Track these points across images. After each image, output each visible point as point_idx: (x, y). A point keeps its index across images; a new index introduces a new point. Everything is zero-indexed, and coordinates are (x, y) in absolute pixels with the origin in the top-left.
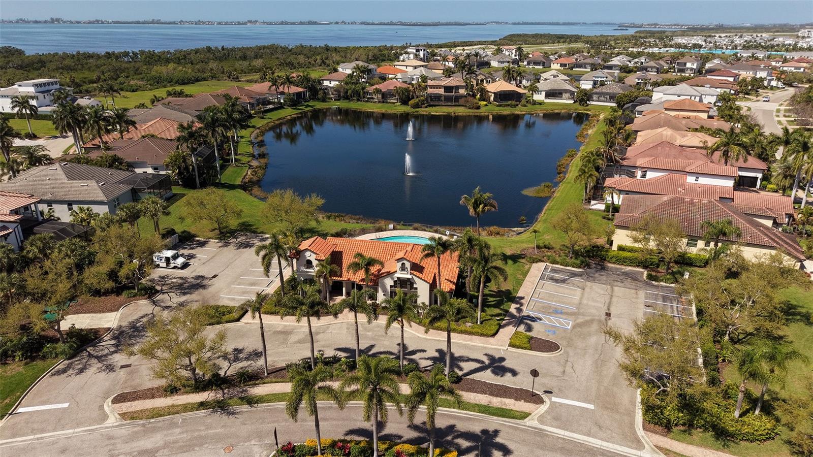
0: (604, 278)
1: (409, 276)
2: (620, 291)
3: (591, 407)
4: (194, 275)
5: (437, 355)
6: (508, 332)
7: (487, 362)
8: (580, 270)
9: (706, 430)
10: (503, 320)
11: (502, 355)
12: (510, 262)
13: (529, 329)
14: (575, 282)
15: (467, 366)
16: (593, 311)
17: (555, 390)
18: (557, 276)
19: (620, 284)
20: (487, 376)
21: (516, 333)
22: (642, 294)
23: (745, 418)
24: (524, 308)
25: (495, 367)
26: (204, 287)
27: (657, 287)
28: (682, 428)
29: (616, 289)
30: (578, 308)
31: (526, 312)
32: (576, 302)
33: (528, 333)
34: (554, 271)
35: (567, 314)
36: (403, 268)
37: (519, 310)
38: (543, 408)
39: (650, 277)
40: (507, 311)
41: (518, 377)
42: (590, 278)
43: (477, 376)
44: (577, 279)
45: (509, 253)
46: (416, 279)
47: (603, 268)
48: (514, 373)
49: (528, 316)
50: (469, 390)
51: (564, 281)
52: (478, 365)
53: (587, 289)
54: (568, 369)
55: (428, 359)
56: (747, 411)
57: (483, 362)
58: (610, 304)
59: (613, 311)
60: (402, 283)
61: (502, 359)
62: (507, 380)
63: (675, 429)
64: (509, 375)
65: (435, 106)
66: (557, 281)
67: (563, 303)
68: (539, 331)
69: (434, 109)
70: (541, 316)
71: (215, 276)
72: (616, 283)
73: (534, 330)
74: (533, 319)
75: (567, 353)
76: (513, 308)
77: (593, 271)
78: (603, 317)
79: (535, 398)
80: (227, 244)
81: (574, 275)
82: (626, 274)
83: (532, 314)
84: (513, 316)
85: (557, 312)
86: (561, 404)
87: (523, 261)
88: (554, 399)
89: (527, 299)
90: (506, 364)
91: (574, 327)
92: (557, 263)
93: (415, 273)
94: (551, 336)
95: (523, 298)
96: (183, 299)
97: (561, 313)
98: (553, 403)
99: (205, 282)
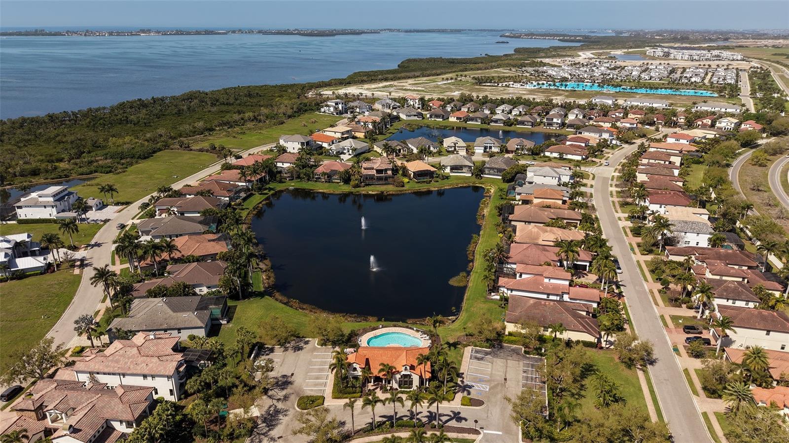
0: (502, 354)
1: (409, 373)
2: (511, 363)
3: (500, 433)
4: (280, 375)
5: (428, 414)
6: (459, 396)
7: (452, 415)
8: (490, 350)
9: (547, 439)
10: (455, 389)
11: (459, 410)
12: (452, 348)
13: (469, 393)
14: (488, 359)
15: (444, 419)
16: (498, 378)
17: (485, 427)
18: (479, 355)
19: (510, 358)
20: (453, 423)
21: (463, 397)
22: (521, 363)
23: (562, 432)
24: (465, 380)
25: (457, 418)
26: (291, 383)
27: (529, 358)
28: (537, 439)
29: (508, 361)
30: (491, 377)
31: (466, 382)
32: (490, 373)
33: (469, 396)
34: (477, 352)
35: (485, 381)
36: (406, 369)
37: (462, 382)
38: (481, 436)
39: (525, 352)
40: (457, 383)
41: (468, 421)
42: (495, 355)
43: (450, 424)
44: (489, 357)
45: (451, 342)
46: (412, 374)
47: (502, 347)
48: (466, 420)
49: (467, 385)
50: (448, 431)
51: (482, 359)
52: (449, 418)
53: (494, 363)
54: (489, 415)
55: (425, 417)
56: (563, 428)
57: (450, 416)
58: (506, 372)
59: (508, 378)
60: (405, 376)
61: (459, 413)
62: (463, 424)
63: (534, 440)
64: (463, 421)
65: (370, 185)
66: (478, 359)
67: (484, 374)
68: (474, 395)
69: (370, 188)
70: (473, 384)
71: (292, 374)
72: (509, 358)
73: (472, 393)
74: (470, 387)
75: (488, 405)
76: (459, 381)
77: (496, 349)
78: (503, 381)
79: (477, 432)
80: (286, 349)
81: (487, 354)
82: (513, 350)
83: (469, 383)
84: (460, 386)
85: (481, 381)
86: (488, 434)
87: (459, 346)
88: (485, 431)
89: (465, 374)
90: (462, 415)
91: (490, 390)
92: (477, 346)
93: (412, 371)
94: (480, 397)
95: (463, 374)
96: (284, 392)
97: (483, 381)
98: (485, 434)
99: (289, 380)
